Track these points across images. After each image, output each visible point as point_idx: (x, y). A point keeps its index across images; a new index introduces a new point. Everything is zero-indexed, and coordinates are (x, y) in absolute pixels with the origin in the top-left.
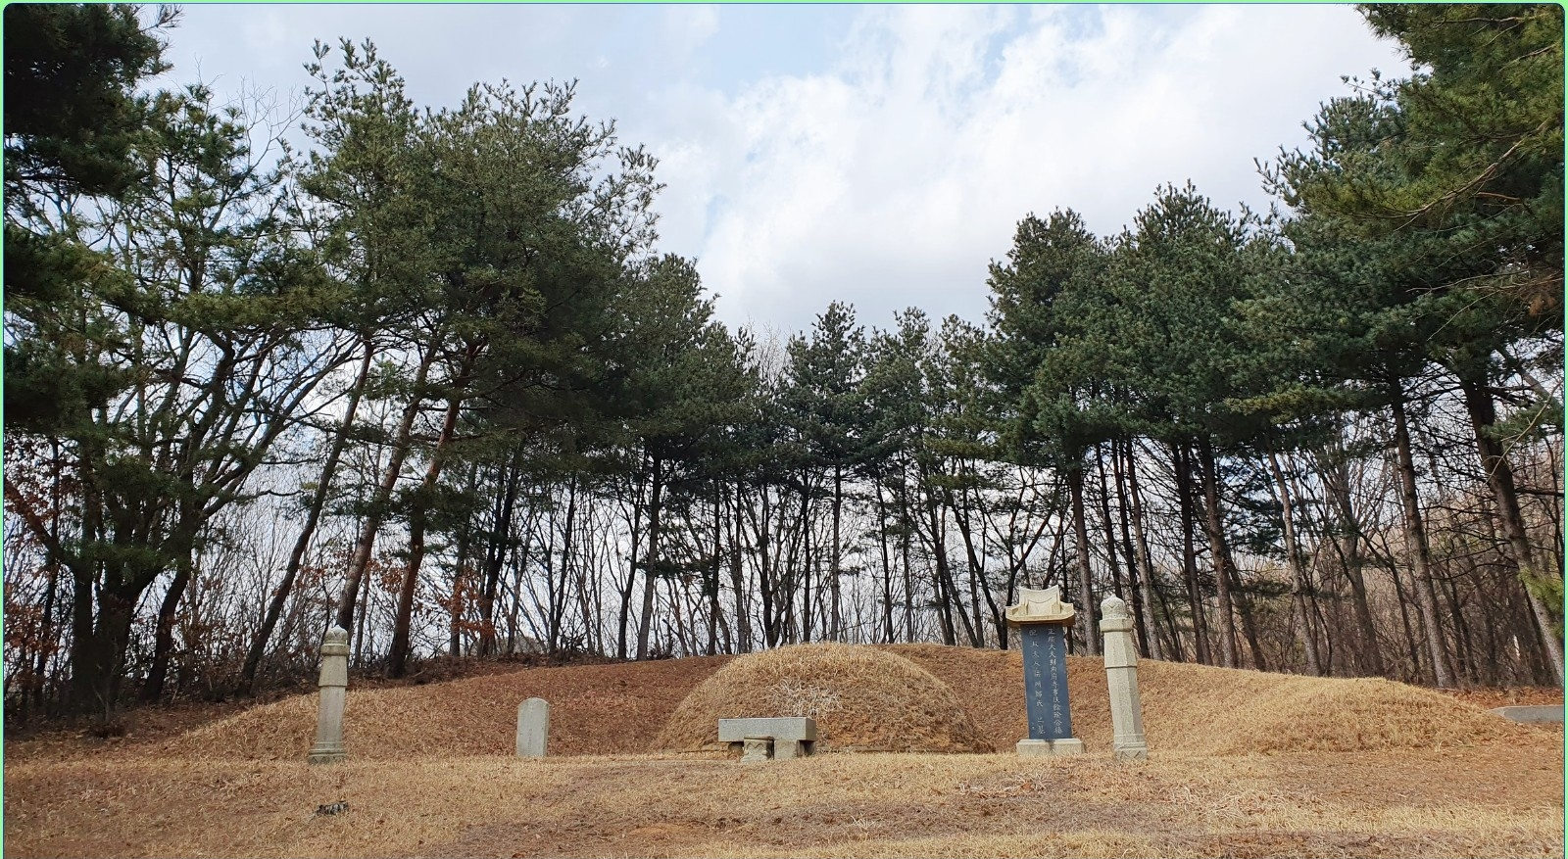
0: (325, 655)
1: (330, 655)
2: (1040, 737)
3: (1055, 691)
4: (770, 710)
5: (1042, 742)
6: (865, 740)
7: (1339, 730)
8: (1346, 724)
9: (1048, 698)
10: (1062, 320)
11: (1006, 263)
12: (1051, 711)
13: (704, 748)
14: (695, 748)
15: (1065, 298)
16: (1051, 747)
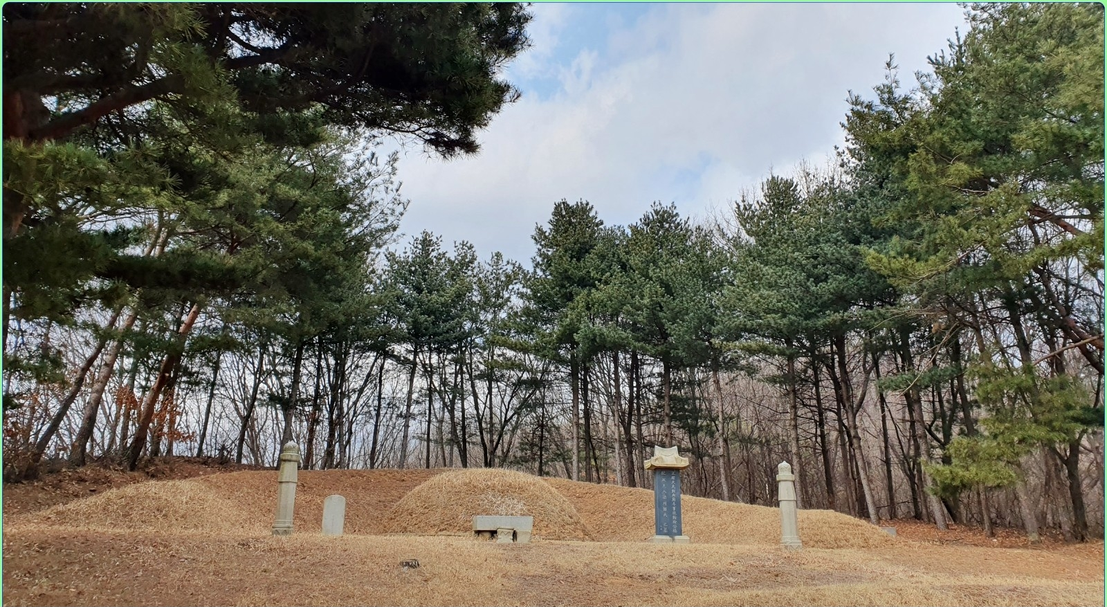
0: (285, 461)
1: (290, 461)
2: (665, 534)
3: (674, 508)
4: (483, 511)
5: (668, 537)
6: (543, 532)
7: (825, 537)
8: (827, 534)
9: (670, 512)
10: (588, 272)
11: (547, 228)
12: (671, 519)
13: (440, 533)
14: (433, 533)
15: (591, 259)
16: (674, 540)
